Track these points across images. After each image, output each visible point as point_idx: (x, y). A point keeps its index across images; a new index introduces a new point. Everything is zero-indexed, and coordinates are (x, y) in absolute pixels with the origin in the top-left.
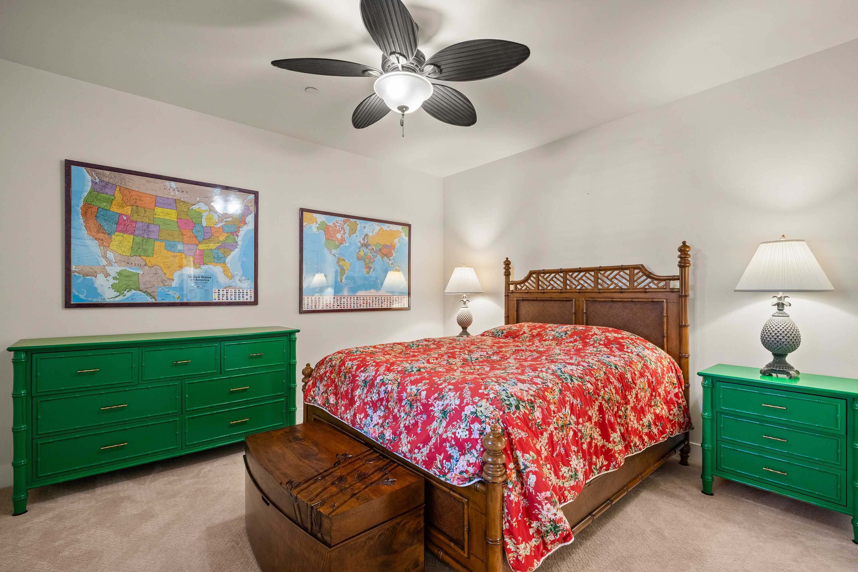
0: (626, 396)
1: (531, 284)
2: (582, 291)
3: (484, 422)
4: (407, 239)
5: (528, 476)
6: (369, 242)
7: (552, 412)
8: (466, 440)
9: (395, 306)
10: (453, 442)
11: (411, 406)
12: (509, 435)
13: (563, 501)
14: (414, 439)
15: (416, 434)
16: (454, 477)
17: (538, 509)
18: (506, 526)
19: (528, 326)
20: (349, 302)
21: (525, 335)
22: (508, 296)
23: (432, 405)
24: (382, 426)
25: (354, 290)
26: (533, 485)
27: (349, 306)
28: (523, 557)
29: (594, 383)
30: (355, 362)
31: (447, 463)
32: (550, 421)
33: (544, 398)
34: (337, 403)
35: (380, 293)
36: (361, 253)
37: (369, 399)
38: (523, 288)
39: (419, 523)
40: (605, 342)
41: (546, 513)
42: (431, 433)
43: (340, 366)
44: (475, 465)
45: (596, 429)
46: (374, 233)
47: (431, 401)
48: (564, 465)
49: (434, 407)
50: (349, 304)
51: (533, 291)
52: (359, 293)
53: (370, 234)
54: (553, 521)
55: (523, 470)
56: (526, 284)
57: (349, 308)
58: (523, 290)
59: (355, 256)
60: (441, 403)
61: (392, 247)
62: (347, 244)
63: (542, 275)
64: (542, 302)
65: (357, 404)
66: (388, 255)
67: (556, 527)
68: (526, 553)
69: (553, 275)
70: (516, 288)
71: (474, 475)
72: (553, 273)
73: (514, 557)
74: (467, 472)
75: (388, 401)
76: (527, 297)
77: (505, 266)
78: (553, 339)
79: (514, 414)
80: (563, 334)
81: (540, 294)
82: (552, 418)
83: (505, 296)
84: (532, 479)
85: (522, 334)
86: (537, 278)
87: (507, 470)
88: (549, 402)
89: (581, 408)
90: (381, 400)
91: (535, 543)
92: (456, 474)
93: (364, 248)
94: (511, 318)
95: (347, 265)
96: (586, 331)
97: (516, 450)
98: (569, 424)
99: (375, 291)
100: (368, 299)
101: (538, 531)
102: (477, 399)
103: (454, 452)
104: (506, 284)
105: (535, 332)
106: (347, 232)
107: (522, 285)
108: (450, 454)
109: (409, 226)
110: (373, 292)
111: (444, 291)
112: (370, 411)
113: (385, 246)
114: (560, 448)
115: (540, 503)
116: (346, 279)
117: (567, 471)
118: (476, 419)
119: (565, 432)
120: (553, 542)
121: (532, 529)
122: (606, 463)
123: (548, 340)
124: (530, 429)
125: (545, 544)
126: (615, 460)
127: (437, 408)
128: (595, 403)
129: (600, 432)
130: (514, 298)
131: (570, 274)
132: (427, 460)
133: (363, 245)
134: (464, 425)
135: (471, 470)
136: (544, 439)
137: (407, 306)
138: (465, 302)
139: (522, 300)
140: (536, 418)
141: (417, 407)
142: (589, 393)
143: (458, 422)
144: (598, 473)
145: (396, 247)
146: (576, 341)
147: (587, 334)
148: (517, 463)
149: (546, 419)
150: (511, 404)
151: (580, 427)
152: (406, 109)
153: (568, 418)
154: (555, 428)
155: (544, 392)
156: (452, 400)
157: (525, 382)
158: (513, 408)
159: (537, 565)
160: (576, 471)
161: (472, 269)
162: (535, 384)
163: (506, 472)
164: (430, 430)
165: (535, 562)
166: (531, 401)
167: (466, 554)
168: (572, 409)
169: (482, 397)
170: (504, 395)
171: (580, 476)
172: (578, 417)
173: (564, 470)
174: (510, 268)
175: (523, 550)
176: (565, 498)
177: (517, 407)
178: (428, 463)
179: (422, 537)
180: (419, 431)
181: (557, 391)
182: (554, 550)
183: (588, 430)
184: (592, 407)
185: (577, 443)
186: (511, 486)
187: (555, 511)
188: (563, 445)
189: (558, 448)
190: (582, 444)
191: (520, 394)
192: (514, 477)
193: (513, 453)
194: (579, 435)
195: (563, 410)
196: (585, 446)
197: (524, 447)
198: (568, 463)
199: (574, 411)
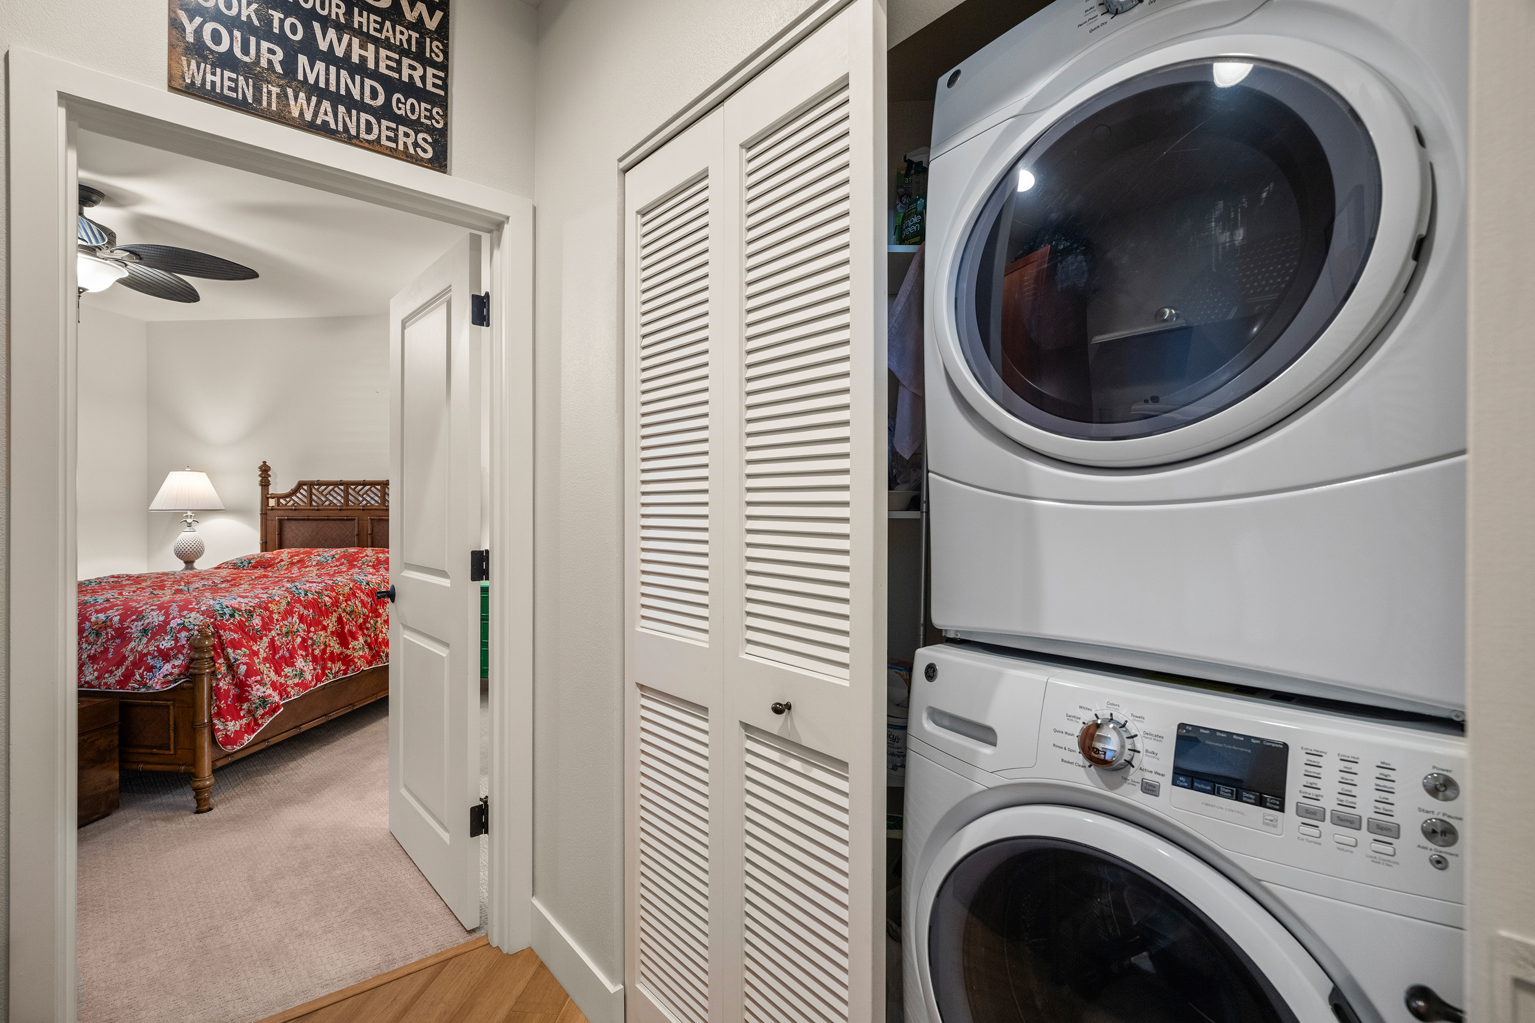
0: (377, 610)
1: (300, 499)
2: (367, 508)
3: (192, 629)
5: (238, 668)
7: (275, 620)
8: (172, 649)
10: (156, 654)
11: (98, 634)
12: (220, 637)
13: (285, 696)
14: (104, 665)
15: (106, 659)
16: (157, 682)
17: (248, 692)
18: (214, 711)
19: (288, 553)
21: (282, 563)
22: (266, 514)
23: (128, 627)
26: (243, 673)
28: (232, 732)
29: (334, 597)
31: (148, 674)
32: (272, 627)
33: (267, 609)
38: (289, 504)
39: (112, 741)
40: (374, 563)
41: (255, 693)
42: (127, 654)
44: (179, 667)
45: (332, 637)
47: (125, 624)
48: (288, 666)
49: (132, 629)
51: (302, 507)
54: (261, 697)
55: (233, 663)
56: (294, 498)
58: (288, 506)
60: (140, 623)
63: (316, 487)
64: (315, 522)
67: (264, 702)
68: (235, 729)
69: (331, 487)
70: (278, 503)
71: (179, 675)
72: (332, 485)
73: (223, 734)
74: (171, 674)
76: (294, 515)
77: (260, 472)
78: (317, 565)
79: (227, 621)
80: (330, 558)
81: (314, 511)
82: (274, 625)
83: (262, 514)
84: (242, 669)
85: (278, 563)
86: (309, 490)
87: (216, 664)
88: (272, 612)
89: (313, 618)
91: (246, 721)
92: (159, 679)
94: (270, 543)
96: (357, 553)
97: (227, 647)
98: (296, 632)
101: (249, 711)
102: (185, 612)
103: (158, 663)
104: (262, 497)
105: (296, 559)
107: (288, 500)
108: (152, 665)
111: (149, 506)
114: (284, 651)
115: (250, 686)
117: (291, 670)
118: (184, 628)
119: (290, 638)
120: (263, 716)
121: (243, 711)
122: (343, 668)
123: (311, 566)
124: (243, 631)
125: (256, 720)
126: (353, 664)
127: (135, 628)
128: (332, 614)
129: (338, 641)
130: (275, 517)
131: (353, 487)
132: (123, 679)
134: (169, 637)
135: (176, 671)
136: (263, 643)
138: (190, 523)
139: (288, 519)
140: (255, 625)
141: (107, 634)
142: (325, 605)
143: (161, 636)
144: (334, 678)
146: (342, 564)
147: (357, 556)
148: (227, 659)
149: (267, 626)
150: (225, 614)
151: (311, 635)
152: (84, 290)
153: (296, 627)
154: (278, 635)
155: (267, 604)
156: (156, 618)
157: (247, 597)
158: (227, 616)
159: (248, 739)
160: (302, 671)
161: (204, 474)
162: (259, 598)
163: (214, 665)
164: (126, 651)
165: (246, 737)
166: (250, 611)
167: (172, 752)
168: (302, 618)
169: (192, 610)
170: (218, 607)
171: (308, 676)
172: (309, 626)
173: (288, 670)
174: (270, 476)
175: (233, 726)
176: (288, 694)
177: (232, 616)
178: (122, 683)
179: (116, 755)
180: (110, 656)
181: (284, 603)
182: (265, 725)
183: (322, 638)
184: (328, 617)
185: (306, 649)
186: (220, 676)
187: (264, 690)
188: (288, 650)
189: (281, 652)
190: (313, 650)
191: (237, 606)
192: (223, 669)
193: (223, 650)
194: (310, 642)
195: (290, 619)
196: (317, 652)
197: (236, 645)
198: (292, 665)
199: (304, 620)
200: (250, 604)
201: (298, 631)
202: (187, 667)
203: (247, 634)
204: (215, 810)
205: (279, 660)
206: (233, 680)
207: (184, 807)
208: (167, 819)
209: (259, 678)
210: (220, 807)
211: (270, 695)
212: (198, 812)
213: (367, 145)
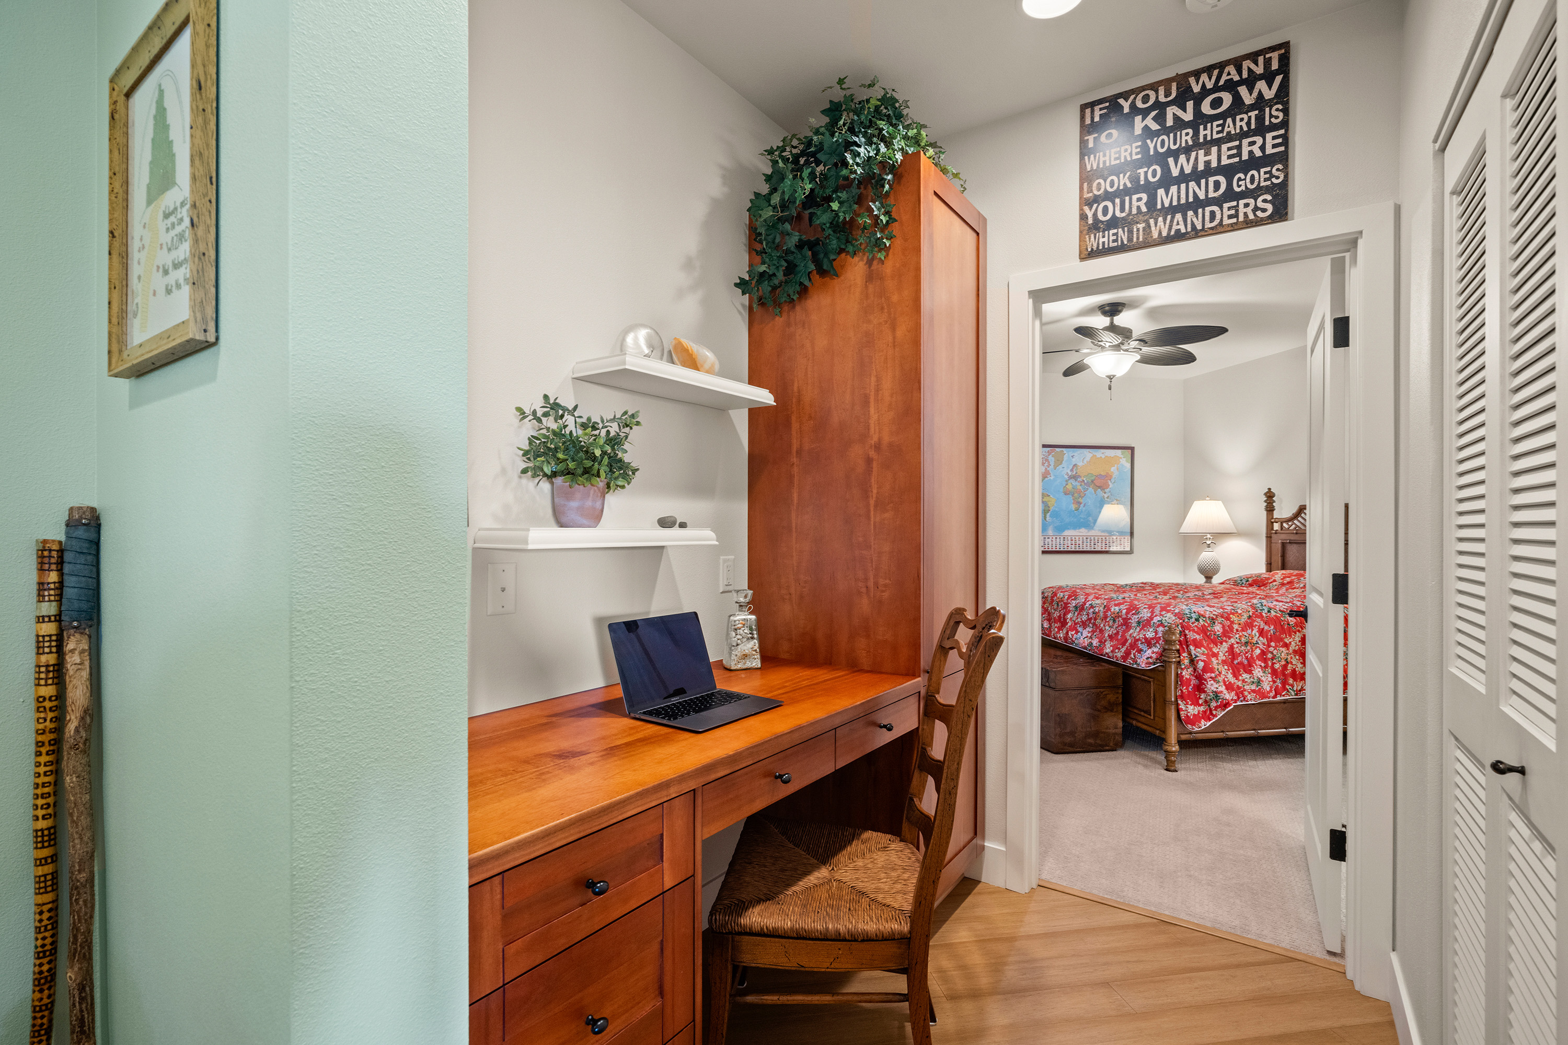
1: (1301, 523)
3: (1167, 626)
4: (1128, 465)
5: (1197, 663)
6: (1079, 473)
7: (1235, 630)
8: (1152, 639)
9: (1113, 549)
10: (1144, 641)
11: (1114, 621)
12: (1185, 635)
13: (1242, 698)
14: (1115, 643)
15: (1117, 640)
16: (1144, 662)
17: (1205, 684)
18: (1179, 693)
19: (1284, 574)
20: (1054, 543)
21: (1274, 583)
22: (1271, 537)
23: (1130, 619)
24: (1091, 638)
25: (1060, 529)
26: (1201, 668)
27: (1054, 547)
28: (1192, 715)
30: (1067, 593)
31: (1139, 655)
32: (1232, 635)
33: (1228, 619)
34: (1051, 626)
35: (1092, 533)
36: (1069, 487)
37: (1079, 620)
38: (1292, 528)
41: (1210, 687)
42: (1128, 637)
43: (1052, 597)
44: (1157, 653)
45: (1295, 656)
46: (1085, 462)
47: (1129, 616)
48: (1246, 672)
49: (1132, 620)
50: (1054, 545)
51: (1304, 532)
52: (1067, 533)
53: (1080, 464)
54: (1215, 692)
55: (1194, 658)
56: (1295, 522)
57: (1054, 549)
58: (1291, 530)
59: (1062, 490)
60: (1137, 617)
61: (1108, 477)
62: (1052, 478)
65: (1069, 624)
66: (1103, 487)
67: (1217, 696)
68: (1195, 712)
70: (1281, 527)
71: (1157, 659)
73: (1185, 715)
74: (1151, 657)
75: (1095, 619)
76: (1296, 539)
77: (1265, 499)
79: (1193, 623)
82: (1234, 634)
83: (1267, 537)
84: (1201, 665)
85: (1271, 582)
87: (1181, 656)
88: (1232, 622)
89: (1274, 633)
90: (1090, 619)
91: (1203, 709)
92: (1144, 660)
93: (1072, 481)
94: (1273, 564)
95: (1052, 501)
97: (1190, 645)
98: (1256, 644)
99: (1086, 531)
100: (1077, 539)
101: (1206, 702)
102: (1164, 613)
103: (1143, 647)
104: (1267, 522)
105: (1288, 580)
106: (1052, 463)
107: (1290, 523)
108: (1141, 648)
109: (1132, 449)
110: (1083, 532)
111: (1179, 530)
112: (1080, 629)
113: (1099, 476)
114: (1242, 659)
115: (1206, 680)
116: (1050, 516)
117: (1248, 677)
118: (1162, 625)
119: (1249, 648)
120: (1216, 709)
121: (1201, 700)
124: (1206, 634)
125: (1211, 710)
127: (1134, 619)
128: (1296, 633)
129: (1301, 661)
130: (1278, 540)
132: (1125, 655)
133: (1070, 477)
134: (1152, 629)
135: (1154, 656)
136: (1225, 646)
137: (1128, 549)
138: (1209, 545)
139: (1290, 543)
140: (1216, 630)
141: (1118, 622)
142: (1288, 624)
143: (1148, 628)
144: (1296, 695)
145: (1114, 477)
148: (1190, 654)
149: (1227, 633)
150: (1191, 618)
151: (1271, 649)
152: (1114, 376)
153: (1255, 639)
154: (1237, 643)
155: (1229, 615)
156: (1145, 614)
157: (1214, 607)
158: (1193, 620)
159: (1204, 724)
160: (1259, 681)
161: (1220, 502)
162: (1223, 609)
163: (1179, 657)
164: (1127, 636)
165: (1203, 722)
166: (1213, 619)
167: (1152, 718)
168: (1262, 633)
169: (1168, 611)
170: (1187, 612)
171: (1266, 687)
172: (1270, 641)
173: (1245, 676)
174: (1274, 502)
175: (1192, 710)
176: (1245, 697)
177: (1197, 620)
178: (1125, 658)
179: (1120, 708)
180: (1119, 637)
181: (1245, 616)
182: (1219, 717)
183: (1283, 654)
184: (1290, 636)
185: (1265, 661)
186: (1183, 667)
187: (1217, 686)
188: (1247, 658)
189: (1240, 659)
190: (1273, 664)
191: (1202, 613)
192: (1187, 662)
193: (1187, 646)
194: (1270, 656)
195: (1249, 631)
196: (1277, 666)
197: (1197, 645)
198: (1250, 672)
199: (1265, 635)
200: (1214, 613)
201: (1258, 643)
202: (1162, 655)
203: (1209, 637)
204: (1179, 773)
205: (1239, 666)
206: (1194, 672)
207: (1160, 763)
208: (1146, 766)
209: (1213, 675)
210: (1182, 772)
211: (1221, 692)
212: (1167, 770)
213: (1211, 232)
